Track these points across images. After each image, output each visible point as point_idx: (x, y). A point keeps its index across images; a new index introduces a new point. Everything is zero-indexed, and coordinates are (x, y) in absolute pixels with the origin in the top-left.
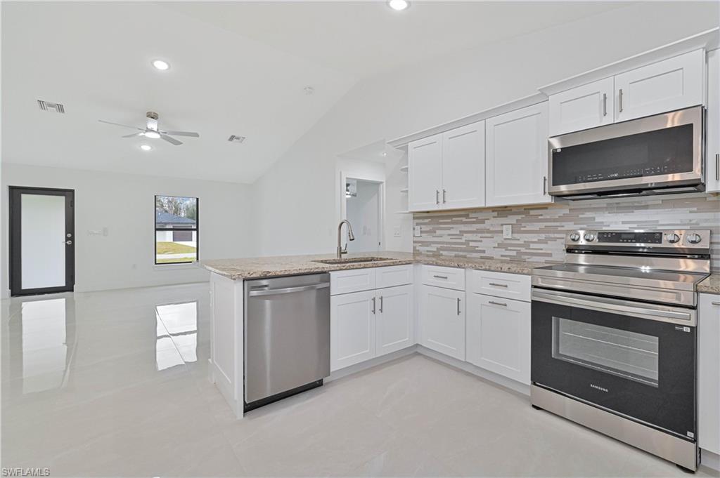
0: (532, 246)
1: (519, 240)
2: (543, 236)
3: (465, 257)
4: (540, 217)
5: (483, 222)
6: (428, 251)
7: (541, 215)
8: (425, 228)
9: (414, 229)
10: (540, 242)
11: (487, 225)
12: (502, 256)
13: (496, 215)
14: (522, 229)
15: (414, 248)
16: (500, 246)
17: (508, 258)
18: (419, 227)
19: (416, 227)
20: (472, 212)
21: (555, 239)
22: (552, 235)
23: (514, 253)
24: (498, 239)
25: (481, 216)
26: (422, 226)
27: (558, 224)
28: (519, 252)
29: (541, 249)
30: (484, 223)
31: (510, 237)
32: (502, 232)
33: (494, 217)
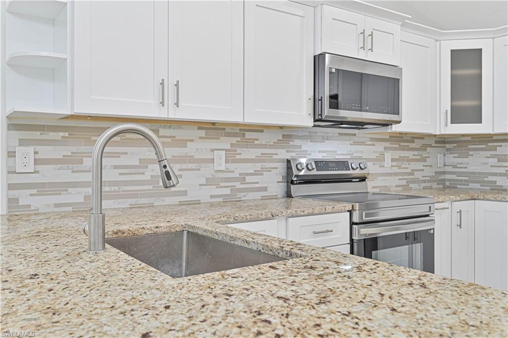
0: (249, 179)
1: (233, 172)
2: (258, 166)
3: (151, 206)
4: (256, 142)
5: (183, 143)
6: (56, 205)
7: (257, 140)
8: (46, 152)
9: (11, 154)
10: (256, 173)
11: (191, 149)
12: (212, 197)
13: (204, 136)
14: (238, 157)
15: (12, 202)
16: (209, 182)
17: (221, 200)
18: (31, 150)
19: (20, 150)
20: (164, 127)
21: (269, 170)
22: (267, 165)
23: (227, 191)
24: (208, 171)
25: (180, 134)
26: (39, 148)
27: (272, 151)
28: (233, 189)
29: (257, 183)
30: (186, 147)
31: (223, 168)
32: (212, 161)
33: (200, 138)
